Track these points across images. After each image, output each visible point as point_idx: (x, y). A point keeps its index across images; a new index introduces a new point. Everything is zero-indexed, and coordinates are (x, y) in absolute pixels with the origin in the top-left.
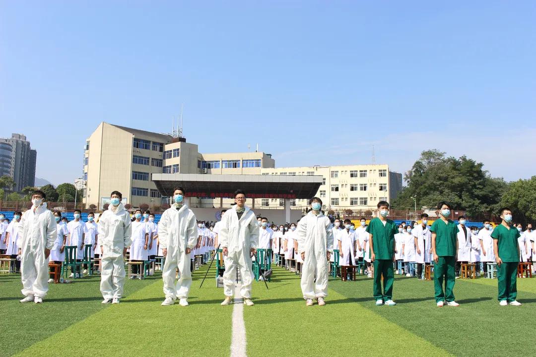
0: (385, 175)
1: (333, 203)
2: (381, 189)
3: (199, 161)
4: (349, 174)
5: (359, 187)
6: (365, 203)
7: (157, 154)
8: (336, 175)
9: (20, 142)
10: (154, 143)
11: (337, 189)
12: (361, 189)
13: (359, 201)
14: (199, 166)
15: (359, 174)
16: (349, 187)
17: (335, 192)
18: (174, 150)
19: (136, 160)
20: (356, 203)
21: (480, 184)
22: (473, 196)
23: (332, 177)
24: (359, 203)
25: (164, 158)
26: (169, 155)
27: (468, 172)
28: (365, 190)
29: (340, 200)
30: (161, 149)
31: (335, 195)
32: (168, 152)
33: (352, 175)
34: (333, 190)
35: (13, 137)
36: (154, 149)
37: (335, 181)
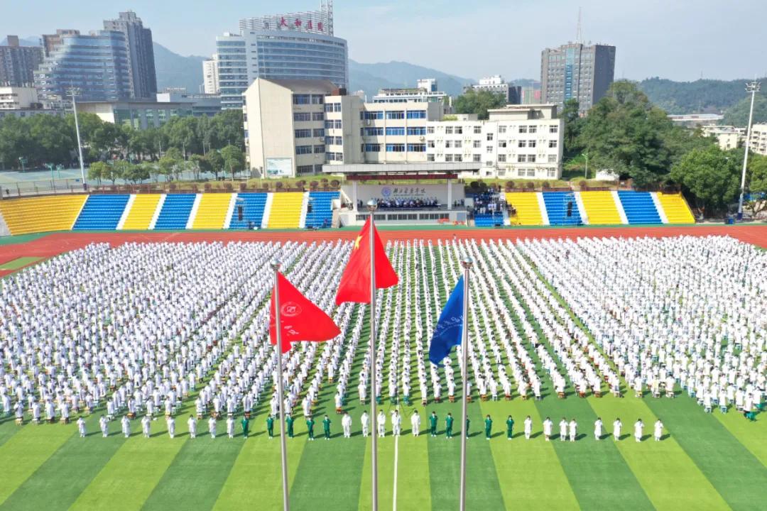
0: (556, 131)
1: (500, 160)
2: (551, 146)
3: (361, 113)
4: (517, 129)
5: (527, 143)
6: (534, 160)
7: (317, 108)
8: (504, 130)
9: (131, 24)
10: (314, 96)
11: (504, 145)
12: (530, 145)
13: (527, 158)
14: (362, 118)
15: (528, 129)
16: (517, 143)
17: (502, 148)
18: (336, 104)
19: (297, 117)
20: (524, 160)
21: (651, 153)
22: (641, 165)
23: (500, 131)
24: (527, 159)
25: (325, 111)
26: (329, 108)
27: (639, 139)
28: (534, 146)
29: (507, 157)
30: (321, 101)
31: (502, 151)
32: (328, 104)
33: (521, 131)
34: (500, 146)
35: (121, 17)
36: (314, 102)
37: (502, 137)
